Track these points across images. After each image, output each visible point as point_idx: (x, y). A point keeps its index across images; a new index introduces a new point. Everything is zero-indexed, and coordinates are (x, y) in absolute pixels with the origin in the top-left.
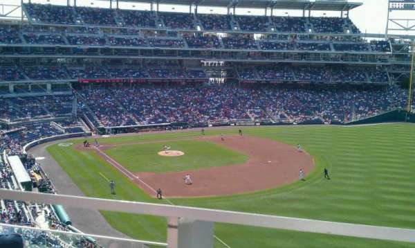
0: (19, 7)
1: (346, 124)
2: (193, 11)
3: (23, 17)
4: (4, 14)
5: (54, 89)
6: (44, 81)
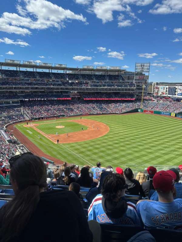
5: (13, 103)
6: (9, 100)
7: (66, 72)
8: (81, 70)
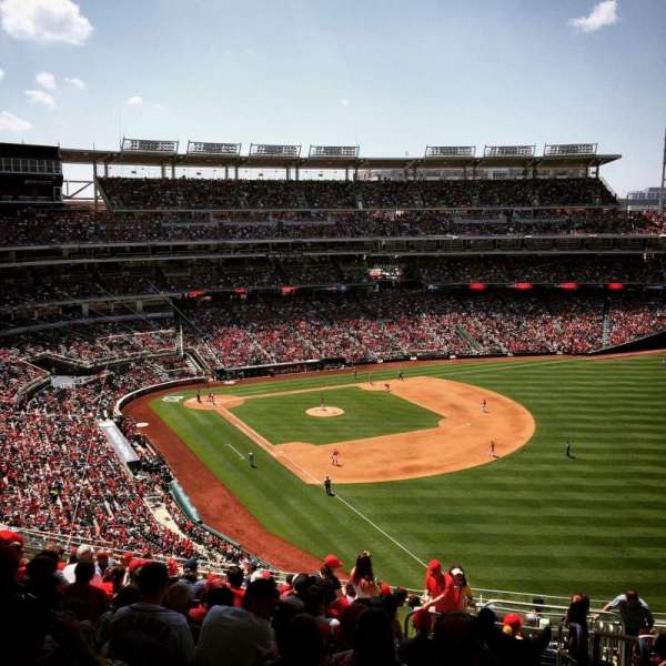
0: (91, 182)
1: (591, 355)
2: (351, 178)
3: (97, 198)
4: (70, 194)
5: (146, 309)
6: (132, 298)
7: (355, 176)
8: (417, 163)
